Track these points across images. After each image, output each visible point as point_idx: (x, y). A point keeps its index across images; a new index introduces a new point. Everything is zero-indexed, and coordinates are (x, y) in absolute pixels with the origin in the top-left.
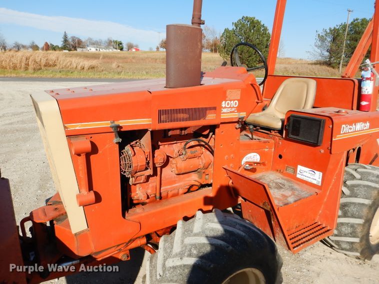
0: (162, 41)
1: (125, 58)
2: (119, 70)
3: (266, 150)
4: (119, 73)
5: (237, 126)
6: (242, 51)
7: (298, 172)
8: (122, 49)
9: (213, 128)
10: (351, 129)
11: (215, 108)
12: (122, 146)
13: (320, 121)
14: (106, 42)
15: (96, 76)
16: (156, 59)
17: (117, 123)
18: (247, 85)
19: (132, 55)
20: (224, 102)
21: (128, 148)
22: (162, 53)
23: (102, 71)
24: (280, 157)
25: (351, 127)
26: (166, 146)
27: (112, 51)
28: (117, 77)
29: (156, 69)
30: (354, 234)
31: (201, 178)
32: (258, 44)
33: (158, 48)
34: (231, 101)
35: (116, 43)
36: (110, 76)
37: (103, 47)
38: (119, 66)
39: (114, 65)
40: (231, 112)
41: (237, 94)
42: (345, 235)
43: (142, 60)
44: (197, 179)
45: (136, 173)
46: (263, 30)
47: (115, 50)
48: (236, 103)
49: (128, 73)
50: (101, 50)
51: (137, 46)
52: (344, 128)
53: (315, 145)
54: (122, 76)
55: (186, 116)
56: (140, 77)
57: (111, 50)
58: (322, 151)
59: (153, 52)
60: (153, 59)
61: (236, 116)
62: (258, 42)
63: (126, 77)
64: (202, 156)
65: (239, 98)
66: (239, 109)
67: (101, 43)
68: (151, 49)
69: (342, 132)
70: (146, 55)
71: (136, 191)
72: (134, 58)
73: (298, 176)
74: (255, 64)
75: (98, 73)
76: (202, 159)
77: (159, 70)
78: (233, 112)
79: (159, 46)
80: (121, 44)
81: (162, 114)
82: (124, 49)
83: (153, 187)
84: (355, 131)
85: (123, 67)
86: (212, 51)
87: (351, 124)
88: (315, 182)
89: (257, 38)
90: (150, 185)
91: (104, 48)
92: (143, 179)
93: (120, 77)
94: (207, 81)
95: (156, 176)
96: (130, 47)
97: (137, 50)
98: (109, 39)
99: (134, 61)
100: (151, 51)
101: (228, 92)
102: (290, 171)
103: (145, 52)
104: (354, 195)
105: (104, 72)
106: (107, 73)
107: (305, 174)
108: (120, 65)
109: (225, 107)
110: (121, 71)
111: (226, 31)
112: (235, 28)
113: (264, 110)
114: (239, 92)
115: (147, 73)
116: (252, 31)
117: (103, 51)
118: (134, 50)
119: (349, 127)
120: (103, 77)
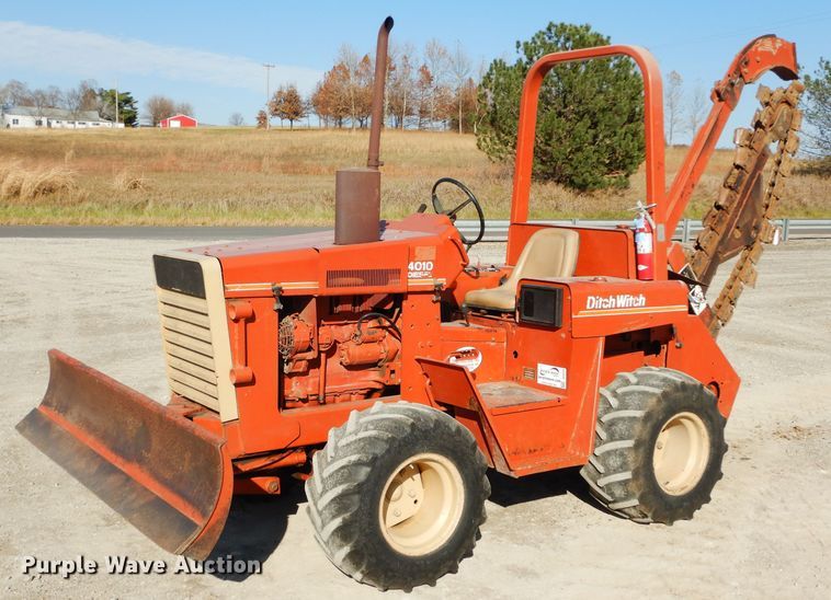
0: (280, 92)
1: (149, 155)
2: (137, 196)
3: (493, 344)
4: (137, 208)
5: (434, 298)
6: (550, 136)
7: (539, 374)
8: (130, 120)
9: (398, 298)
10: (606, 303)
11: (398, 271)
12: (282, 314)
13: (554, 291)
14: (73, 95)
15: (61, 219)
16: (260, 158)
17: (278, 285)
18: (445, 241)
19: (174, 143)
20: (411, 264)
21: (288, 319)
22: (277, 136)
23: (82, 200)
24: (516, 354)
25: (606, 300)
26: (333, 327)
27: (95, 127)
28: (129, 219)
29: (260, 193)
30: (625, 467)
31: (383, 376)
32: (603, 110)
33: (262, 118)
34: (422, 262)
35: (110, 99)
36: (108, 217)
37: (62, 113)
38: (135, 186)
39: (119, 182)
40: (423, 277)
41: (431, 252)
42: (615, 471)
43: (211, 159)
44: (378, 378)
45: (297, 353)
46: (616, 66)
47: (108, 124)
48: (429, 266)
49: (168, 205)
50: (54, 123)
51: (186, 109)
52: (591, 301)
53: (553, 328)
54: (148, 217)
55: (360, 281)
56: (207, 220)
57: (90, 124)
58: (563, 335)
59: (249, 131)
60: (248, 156)
61: (430, 283)
62: (602, 104)
63: (164, 221)
64: (384, 341)
65: (434, 258)
66: (435, 273)
67: (53, 97)
68: (237, 119)
69: (588, 307)
70: (220, 144)
71: (290, 387)
72: (179, 153)
73: (540, 381)
74: (597, 173)
75: (68, 209)
76: (384, 346)
77: (271, 197)
78: (426, 277)
79: (267, 110)
80: (128, 101)
81: (331, 275)
82: (140, 120)
83: (315, 383)
84: (616, 308)
85: (148, 188)
86: (455, 126)
87: (606, 295)
88: (559, 385)
89: (600, 92)
90: (311, 381)
91: (66, 118)
92: (302, 366)
93: (140, 220)
94: (389, 236)
95: (319, 367)
96: (161, 113)
97: (187, 122)
98: (84, 87)
99: (184, 165)
100: (237, 127)
101: (417, 251)
102: (529, 376)
103: (220, 132)
104: (623, 406)
105: (88, 205)
106: (96, 207)
107: (547, 375)
108: (142, 180)
109: (414, 271)
110: (143, 199)
111: (498, 66)
112: (525, 59)
113: (501, 284)
114: (433, 251)
115: (232, 206)
116: (583, 69)
117: (62, 127)
118: (175, 124)
119: (601, 300)
120: (84, 220)
